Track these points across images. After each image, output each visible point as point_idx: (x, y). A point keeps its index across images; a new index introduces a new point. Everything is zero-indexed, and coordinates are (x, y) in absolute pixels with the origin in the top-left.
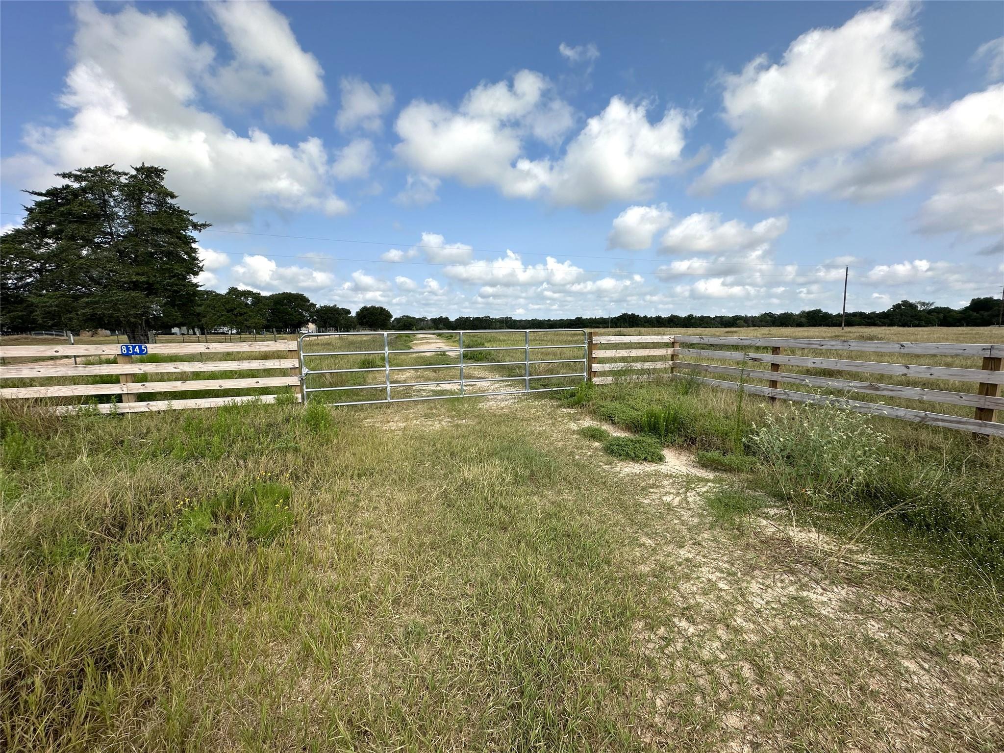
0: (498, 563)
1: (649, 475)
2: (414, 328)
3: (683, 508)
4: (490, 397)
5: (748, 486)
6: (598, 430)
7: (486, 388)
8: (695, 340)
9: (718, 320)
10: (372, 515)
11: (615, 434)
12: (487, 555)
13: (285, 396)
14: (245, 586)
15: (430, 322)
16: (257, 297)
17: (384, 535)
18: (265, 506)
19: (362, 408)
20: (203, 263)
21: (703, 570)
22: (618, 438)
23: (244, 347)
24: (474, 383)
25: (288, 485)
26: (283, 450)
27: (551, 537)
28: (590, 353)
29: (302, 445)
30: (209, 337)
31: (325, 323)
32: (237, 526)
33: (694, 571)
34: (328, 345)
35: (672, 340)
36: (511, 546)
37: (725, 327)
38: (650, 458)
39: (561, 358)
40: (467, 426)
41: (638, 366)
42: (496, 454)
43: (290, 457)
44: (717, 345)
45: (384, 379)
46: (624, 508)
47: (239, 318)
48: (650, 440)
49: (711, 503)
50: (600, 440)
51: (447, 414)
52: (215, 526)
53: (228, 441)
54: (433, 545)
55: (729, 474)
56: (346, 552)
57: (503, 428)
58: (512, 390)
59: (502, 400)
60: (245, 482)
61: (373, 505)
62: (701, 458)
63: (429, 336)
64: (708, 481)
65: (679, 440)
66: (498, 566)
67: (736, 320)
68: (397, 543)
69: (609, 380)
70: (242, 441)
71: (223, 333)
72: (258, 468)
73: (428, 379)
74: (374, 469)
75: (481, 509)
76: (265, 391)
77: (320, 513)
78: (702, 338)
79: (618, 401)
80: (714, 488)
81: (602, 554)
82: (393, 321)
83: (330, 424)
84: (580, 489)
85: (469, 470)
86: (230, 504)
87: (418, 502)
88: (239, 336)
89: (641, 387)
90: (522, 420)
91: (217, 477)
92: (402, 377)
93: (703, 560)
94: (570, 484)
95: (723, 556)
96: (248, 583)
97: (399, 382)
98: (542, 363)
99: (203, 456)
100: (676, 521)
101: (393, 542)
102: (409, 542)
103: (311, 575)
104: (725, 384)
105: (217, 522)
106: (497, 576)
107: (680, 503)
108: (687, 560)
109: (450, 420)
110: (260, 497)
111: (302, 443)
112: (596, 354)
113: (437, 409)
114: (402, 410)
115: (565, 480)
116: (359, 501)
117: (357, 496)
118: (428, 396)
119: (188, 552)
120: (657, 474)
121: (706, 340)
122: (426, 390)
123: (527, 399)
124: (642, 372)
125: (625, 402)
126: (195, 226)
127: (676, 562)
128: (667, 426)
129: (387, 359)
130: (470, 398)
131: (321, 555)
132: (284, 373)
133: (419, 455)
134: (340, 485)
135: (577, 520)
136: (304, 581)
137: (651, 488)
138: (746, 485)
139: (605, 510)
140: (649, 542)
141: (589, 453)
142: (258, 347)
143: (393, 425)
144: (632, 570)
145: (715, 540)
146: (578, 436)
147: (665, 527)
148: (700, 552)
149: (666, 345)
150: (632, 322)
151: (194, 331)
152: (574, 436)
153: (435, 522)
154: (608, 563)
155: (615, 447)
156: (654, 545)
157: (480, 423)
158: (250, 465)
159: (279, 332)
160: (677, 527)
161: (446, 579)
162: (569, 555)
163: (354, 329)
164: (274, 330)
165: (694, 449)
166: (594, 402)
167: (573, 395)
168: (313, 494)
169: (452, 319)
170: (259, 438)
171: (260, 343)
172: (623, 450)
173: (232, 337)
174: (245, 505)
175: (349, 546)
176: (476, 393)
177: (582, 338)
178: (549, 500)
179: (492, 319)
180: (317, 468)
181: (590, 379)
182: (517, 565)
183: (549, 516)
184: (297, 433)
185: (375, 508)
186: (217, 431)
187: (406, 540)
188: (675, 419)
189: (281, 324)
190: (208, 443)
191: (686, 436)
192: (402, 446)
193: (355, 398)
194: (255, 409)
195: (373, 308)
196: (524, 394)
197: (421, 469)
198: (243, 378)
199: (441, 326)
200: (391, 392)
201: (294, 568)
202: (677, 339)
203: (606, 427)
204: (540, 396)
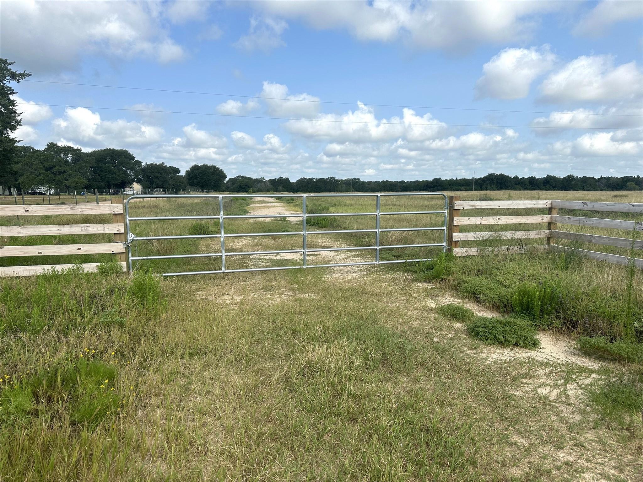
0: (346, 459)
1: (521, 363)
2: (251, 190)
3: (562, 402)
4: (335, 269)
5: (641, 378)
6: (460, 309)
7: (331, 258)
8: (577, 205)
9: (604, 181)
10: (205, 400)
11: (480, 314)
12: (334, 449)
13: (109, 264)
14: (69, 474)
15: (268, 184)
16: (77, 153)
17: (218, 422)
18: (89, 386)
19: (193, 279)
20: (21, 116)
21: (587, 476)
22: (485, 319)
23: (65, 210)
24: (318, 253)
25: (113, 363)
26: (108, 325)
27: (407, 432)
28: (451, 220)
29: (128, 319)
30: (27, 198)
31: (152, 183)
32: (59, 407)
33: (576, 477)
34: (154, 208)
35: (549, 206)
36: (361, 440)
37: (613, 190)
38: (522, 343)
39: (416, 226)
40: (310, 301)
41: (508, 235)
42: (343, 333)
43: (115, 333)
44: (603, 212)
45: (218, 247)
46: (491, 400)
47: (58, 177)
48: (522, 322)
49: (595, 398)
50: (463, 321)
51: (289, 286)
52: (35, 406)
53: (48, 313)
54: (274, 437)
55: (617, 364)
56: (177, 440)
57: (351, 304)
58: (359, 261)
59: (349, 272)
60: (67, 359)
61: (206, 388)
62: (583, 345)
63: (267, 199)
64: (592, 371)
65: (557, 323)
66: (347, 462)
67: (626, 181)
68: (233, 431)
69: (473, 251)
70: (64, 313)
71: (41, 194)
72: (80, 344)
73: (267, 248)
74: (207, 348)
75: (327, 395)
76: (88, 258)
77: (148, 395)
78: (585, 203)
79: (483, 276)
80: (599, 380)
81: (466, 453)
82: (227, 182)
83: (159, 296)
84: (440, 377)
85: (313, 350)
86: (52, 384)
87: (256, 386)
88: (57, 197)
89: (511, 260)
90: (372, 295)
91: (37, 353)
92: (238, 244)
93: (586, 464)
94: (428, 370)
95: (610, 460)
96: (71, 470)
97: (235, 250)
98: (395, 231)
99: (23, 330)
100: (554, 418)
101: (228, 431)
102: (246, 432)
103: (139, 464)
104: (613, 258)
105: (38, 403)
106: (345, 474)
107: (559, 397)
108: (567, 464)
109: (291, 293)
110: (83, 377)
111: (128, 317)
112: (458, 221)
113: (276, 281)
114: (238, 282)
115: (422, 365)
116: (189, 383)
117: (188, 378)
118: (267, 267)
119: (8, 434)
120: (530, 362)
121: (590, 206)
122: (264, 259)
123: (377, 272)
124: (512, 242)
125: (492, 277)
126: (14, 76)
127: (554, 465)
128: (542, 306)
129: (222, 225)
130: (313, 269)
131: (150, 443)
132: (108, 238)
133: (256, 333)
134: (169, 365)
135: (438, 413)
136: (131, 471)
137: (525, 378)
138: (638, 377)
139: (470, 402)
140: (521, 441)
141: (450, 336)
142: (80, 210)
143: (228, 299)
144: (502, 472)
145: (600, 441)
146: (436, 316)
147: (540, 424)
148: (582, 455)
149: (541, 212)
150: (501, 184)
151: (10, 191)
152: (432, 315)
153: (275, 410)
154: (474, 464)
155: (481, 330)
156: (527, 445)
157: (325, 297)
158: (72, 340)
159: (101, 193)
160: (555, 425)
161: (289, 475)
162: (428, 452)
163: (184, 189)
164: (96, 190)
165: (574, 334)
166: (455, 276)
167: (430, 268)
168: (140, 374)
169: (293, 180)
170: (81, 312)
171: (83, 206)
172: (490, 333)
173: (51, 197)
174: (66, 385)
175: (179, 435)
176: (320, 263)
177: (441, 202)
178: (404, 388)
179: (338, 180)
180: (144, 346)
181: (450, 250)
182: (368, 462)
183: (404, 407)
184: (123, 306)
185: (209, 392)
186: (37, 302)
187: (243, 429)
188: (552, 298)
189: (103, 184)
190: (28, 316)
191: (565, 318)
192: (239, 322)
193: (185, 267)
194: (77, 279)
195: (205, 167)
196: (374, 266)
197: (259, 349)
198: (63, 243)
199: (280, 188)
200: (226, 261)
201: (121, 456)
202: (554, 204)
203: (469, 305)
204: (392, 268)
